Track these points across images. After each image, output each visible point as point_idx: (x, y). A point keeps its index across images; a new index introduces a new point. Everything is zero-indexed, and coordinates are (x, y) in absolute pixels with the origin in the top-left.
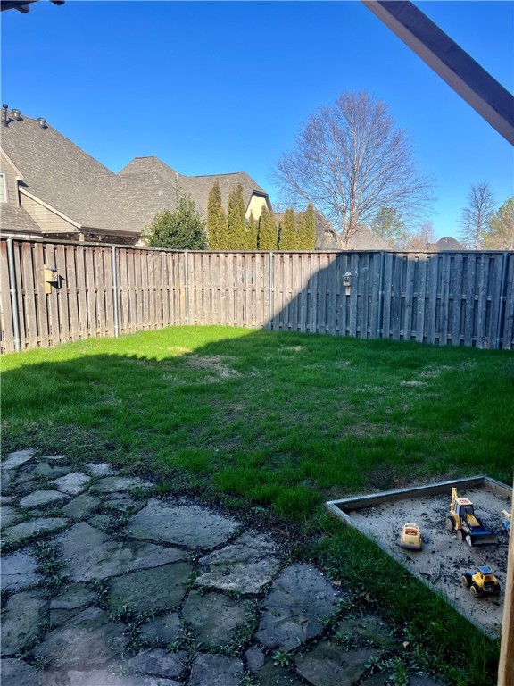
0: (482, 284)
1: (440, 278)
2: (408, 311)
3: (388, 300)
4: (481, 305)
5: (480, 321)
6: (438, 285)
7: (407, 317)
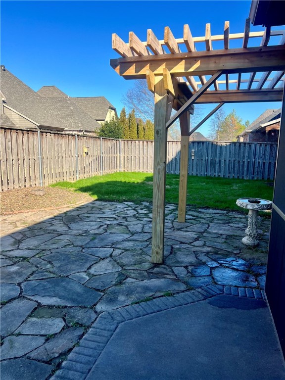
0: (246, 155)
1: (230, 152)
2: (217, 165)
3: (209, 160)
4: (246, 163)
5: (245, 169)
6: (230, 155)
7: (217, 168)
